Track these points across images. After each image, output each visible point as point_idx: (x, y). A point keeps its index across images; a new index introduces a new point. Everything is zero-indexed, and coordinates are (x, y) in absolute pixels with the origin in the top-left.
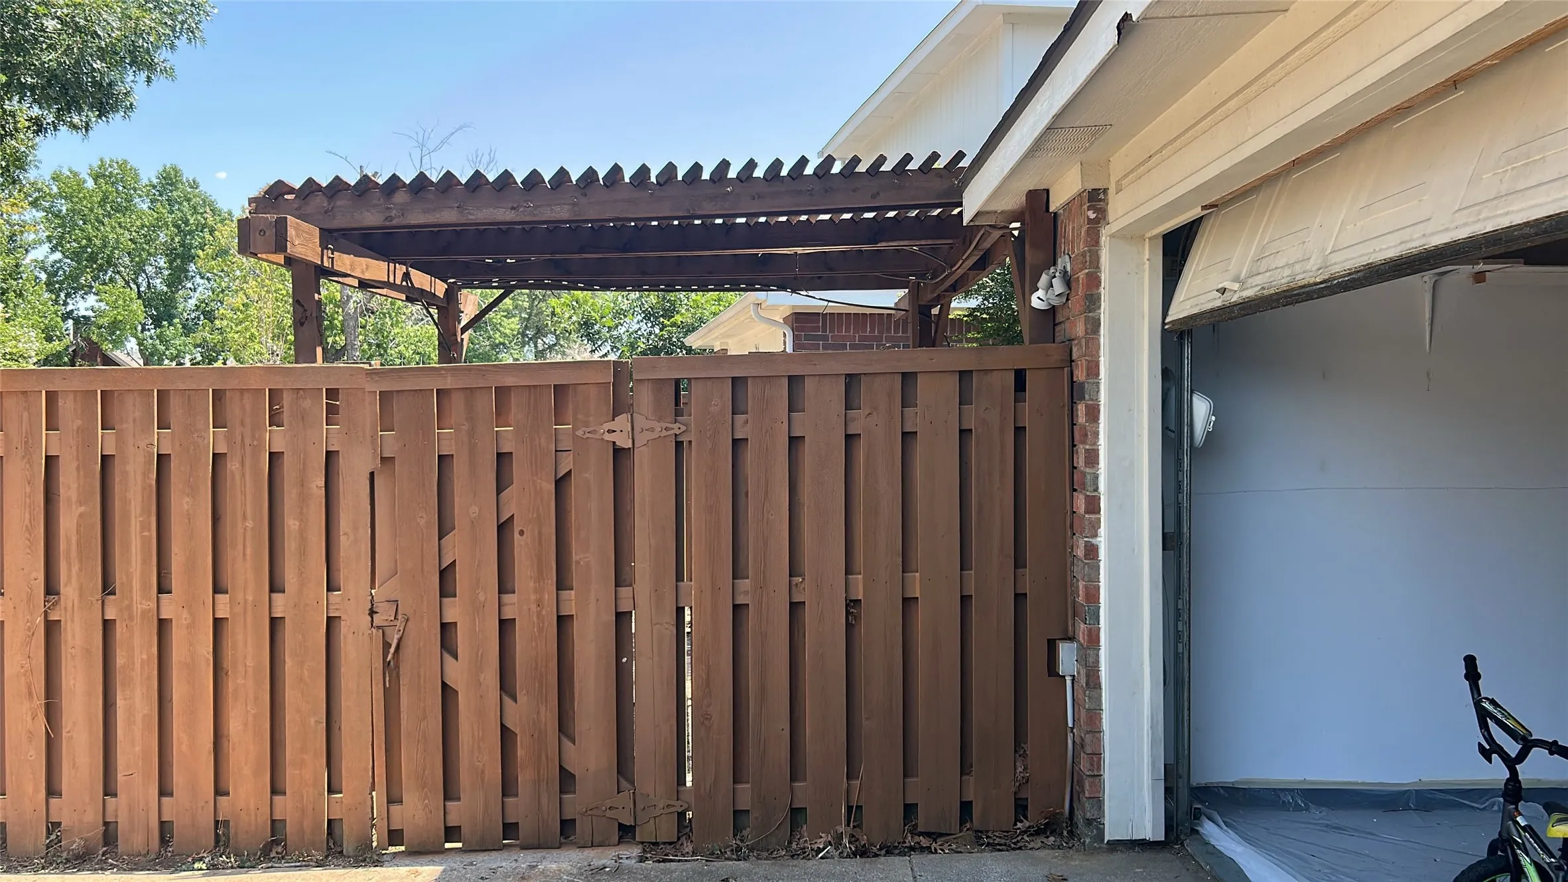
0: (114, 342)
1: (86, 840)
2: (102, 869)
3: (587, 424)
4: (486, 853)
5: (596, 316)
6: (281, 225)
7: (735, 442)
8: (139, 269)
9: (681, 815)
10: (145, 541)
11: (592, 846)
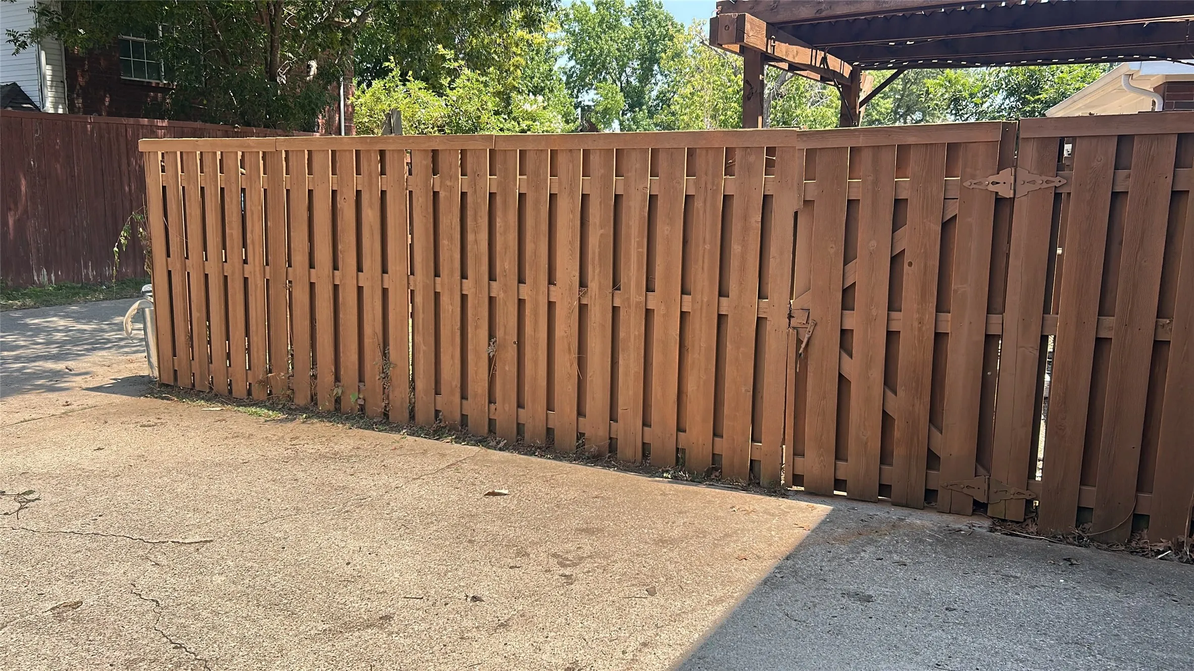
0: (604, 123)
1: (599, 447)
2: (608, 467)
3: (973, 177)
4: (863, 503)
5: (966, 94)
6: (741, 20)
7: (1115, 195)
8: (622, 70)
9: (1029, 502)
10: (640, 254)
11: (950, 513)
